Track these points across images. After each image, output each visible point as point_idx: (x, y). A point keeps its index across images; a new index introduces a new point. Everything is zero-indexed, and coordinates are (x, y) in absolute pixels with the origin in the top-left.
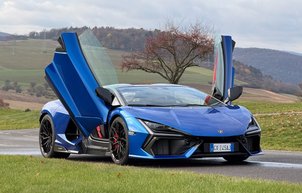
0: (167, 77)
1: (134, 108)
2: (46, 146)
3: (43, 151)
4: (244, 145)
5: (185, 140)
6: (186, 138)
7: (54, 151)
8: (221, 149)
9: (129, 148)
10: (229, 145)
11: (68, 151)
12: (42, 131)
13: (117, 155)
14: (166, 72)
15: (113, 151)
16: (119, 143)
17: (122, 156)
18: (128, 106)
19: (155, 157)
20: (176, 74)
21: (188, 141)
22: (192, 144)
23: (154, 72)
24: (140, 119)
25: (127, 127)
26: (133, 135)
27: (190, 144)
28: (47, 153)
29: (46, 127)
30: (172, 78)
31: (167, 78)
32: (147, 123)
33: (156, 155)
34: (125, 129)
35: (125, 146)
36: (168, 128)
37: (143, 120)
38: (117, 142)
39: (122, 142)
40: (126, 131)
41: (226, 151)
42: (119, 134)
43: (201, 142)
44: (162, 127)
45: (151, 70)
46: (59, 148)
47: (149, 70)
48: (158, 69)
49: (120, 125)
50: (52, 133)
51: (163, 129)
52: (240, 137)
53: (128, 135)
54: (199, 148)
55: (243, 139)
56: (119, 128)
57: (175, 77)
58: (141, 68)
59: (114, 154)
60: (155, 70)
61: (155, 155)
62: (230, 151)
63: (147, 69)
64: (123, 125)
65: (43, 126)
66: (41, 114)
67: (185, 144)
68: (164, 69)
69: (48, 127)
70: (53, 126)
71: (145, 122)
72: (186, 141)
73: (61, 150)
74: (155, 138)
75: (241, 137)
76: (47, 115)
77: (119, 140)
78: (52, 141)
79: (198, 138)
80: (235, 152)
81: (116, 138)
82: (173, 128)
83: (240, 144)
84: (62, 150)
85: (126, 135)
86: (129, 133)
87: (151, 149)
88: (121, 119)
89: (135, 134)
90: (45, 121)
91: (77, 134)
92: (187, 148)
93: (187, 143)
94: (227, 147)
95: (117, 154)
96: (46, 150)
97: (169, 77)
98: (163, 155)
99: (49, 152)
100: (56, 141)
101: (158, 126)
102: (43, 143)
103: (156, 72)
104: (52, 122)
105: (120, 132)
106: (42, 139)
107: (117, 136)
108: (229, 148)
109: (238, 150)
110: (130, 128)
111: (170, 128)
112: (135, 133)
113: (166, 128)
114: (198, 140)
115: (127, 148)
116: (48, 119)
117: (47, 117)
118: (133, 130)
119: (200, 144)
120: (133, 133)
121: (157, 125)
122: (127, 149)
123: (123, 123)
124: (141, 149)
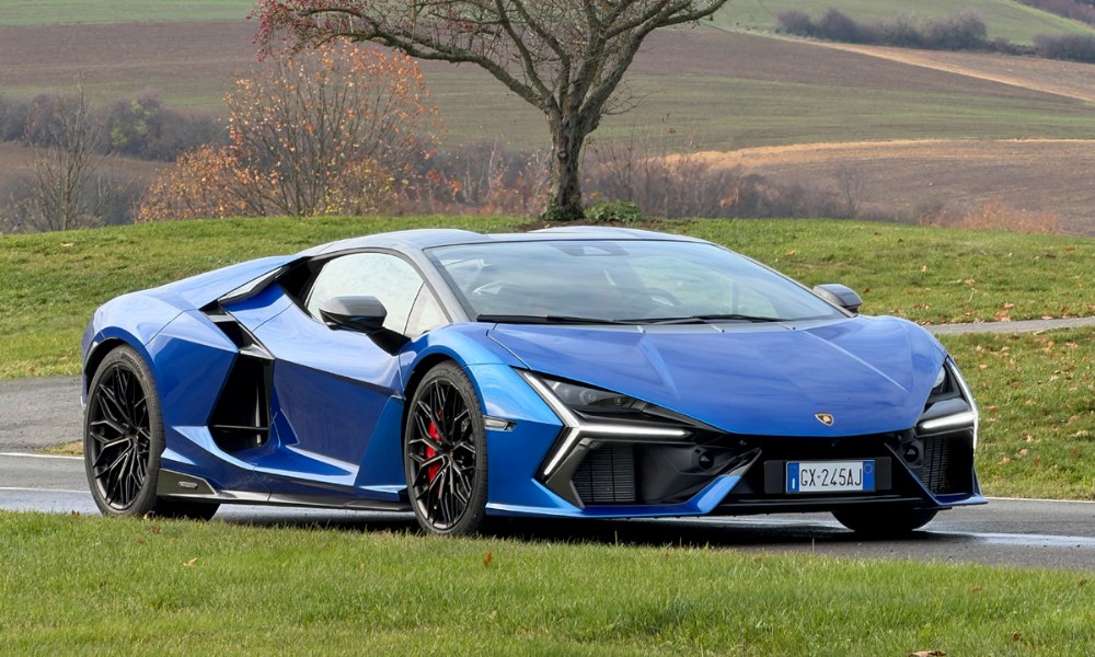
0: (534, 89)
1: (502, 328)
2: (120, 476)
3: (104, 495)
4: (910, 468)
5: (695, 448)
6: (698, 443)
7: (158, 494)
8: (828, 481)
9: (486, 480)
10: (856, 467)
11: (221, 493)
12: (96, 412)
13: (439, 507)
14: (528, 59)
15: (421, 490)
16: (447, 462)
17: (456, 510)
18: (479, 321)
19: (585, 511)
20: (591, 69)
21: (705, 454)
22: (719, 463)
23: (458, 57)
24: (528, 370)
25: (480, 401)
26: (502, 430)
27: (715, 465)
28: (125, 503)
29: (117, 397)
30: (563, 93)
31: (531, 94)
32: (556, 385)
33: (590, 505)
34: (471, 408)
35: (469, 474)
36: (633, 407)
37: (541, 376)
38: (437, 455)
39: (456, 457)
40: (474, 417)
41: (846, 488)
42: (445, 426)
43: (753, 455)
44: (611, 401)
45: (438, 47)
46: (182, 484)
47: (427, 42)
48: (477, 42)
49: (452, 394)
50: (146, 424)
51: (612, 409)
52: (897, 438)
53: (485, 430)
54: (745, 477)
55: (909, 446)
56: (448, 405)
57: (580, 87)
58: (378, 34)
59: (425, 503)
60: (462, 43)
61: (585, 503)
62: (860, 488)
63: (417, 40)
64: (464, 394)
65: (103, 394)
66: (95, 344)
67: (697, 464)
68: (519, 42)
69: (129, 399)
70: (149, 394)
71: (549, 382)
72: (698, 451)
73: (188, 490)
74: (585, 441)
75: (900, 437)
76: (119, 351)
77: (446, 449)
78: (146, 456)
79: (742, 442)
80: (879, 493)
81: (433, 441)
82: (650, 406)
83: (896, 465)
84: (195, 490)
85: (475, 430)
86: (488, 422)
87: (571, 484)
88: (453, 369)
89: (509, 428)
90: (115, 373)
91: (258, 424)
92: (701, 478)
93: (704, 459)
94: (850, 475)
95: (436, 501)
96: (116, 489)
97: (543, 89)
98: (614, 503)
99: (130, 498)
100: (168, 454)
101: (594, 399)
102: (100, 464)
103: (465, 59)
104: (145, 380)
105: (452, 419)
106: (98, 444)
107: (437, 436)
108: (856, 477)
109: (890, 487)
110: (489, 405)
111: (641, 407)
112: (511, 423)
113: (627, 406)
114: (742, 449)
115: (478, 479)
116: (129, 365)
117: (124, 356)
118: (502, 413)
119: (748, 465)
120: (504, 424)
121: (593, 396)
122: (481, 482)
123: (462, 387)
124: (534, 481)
